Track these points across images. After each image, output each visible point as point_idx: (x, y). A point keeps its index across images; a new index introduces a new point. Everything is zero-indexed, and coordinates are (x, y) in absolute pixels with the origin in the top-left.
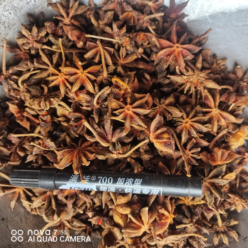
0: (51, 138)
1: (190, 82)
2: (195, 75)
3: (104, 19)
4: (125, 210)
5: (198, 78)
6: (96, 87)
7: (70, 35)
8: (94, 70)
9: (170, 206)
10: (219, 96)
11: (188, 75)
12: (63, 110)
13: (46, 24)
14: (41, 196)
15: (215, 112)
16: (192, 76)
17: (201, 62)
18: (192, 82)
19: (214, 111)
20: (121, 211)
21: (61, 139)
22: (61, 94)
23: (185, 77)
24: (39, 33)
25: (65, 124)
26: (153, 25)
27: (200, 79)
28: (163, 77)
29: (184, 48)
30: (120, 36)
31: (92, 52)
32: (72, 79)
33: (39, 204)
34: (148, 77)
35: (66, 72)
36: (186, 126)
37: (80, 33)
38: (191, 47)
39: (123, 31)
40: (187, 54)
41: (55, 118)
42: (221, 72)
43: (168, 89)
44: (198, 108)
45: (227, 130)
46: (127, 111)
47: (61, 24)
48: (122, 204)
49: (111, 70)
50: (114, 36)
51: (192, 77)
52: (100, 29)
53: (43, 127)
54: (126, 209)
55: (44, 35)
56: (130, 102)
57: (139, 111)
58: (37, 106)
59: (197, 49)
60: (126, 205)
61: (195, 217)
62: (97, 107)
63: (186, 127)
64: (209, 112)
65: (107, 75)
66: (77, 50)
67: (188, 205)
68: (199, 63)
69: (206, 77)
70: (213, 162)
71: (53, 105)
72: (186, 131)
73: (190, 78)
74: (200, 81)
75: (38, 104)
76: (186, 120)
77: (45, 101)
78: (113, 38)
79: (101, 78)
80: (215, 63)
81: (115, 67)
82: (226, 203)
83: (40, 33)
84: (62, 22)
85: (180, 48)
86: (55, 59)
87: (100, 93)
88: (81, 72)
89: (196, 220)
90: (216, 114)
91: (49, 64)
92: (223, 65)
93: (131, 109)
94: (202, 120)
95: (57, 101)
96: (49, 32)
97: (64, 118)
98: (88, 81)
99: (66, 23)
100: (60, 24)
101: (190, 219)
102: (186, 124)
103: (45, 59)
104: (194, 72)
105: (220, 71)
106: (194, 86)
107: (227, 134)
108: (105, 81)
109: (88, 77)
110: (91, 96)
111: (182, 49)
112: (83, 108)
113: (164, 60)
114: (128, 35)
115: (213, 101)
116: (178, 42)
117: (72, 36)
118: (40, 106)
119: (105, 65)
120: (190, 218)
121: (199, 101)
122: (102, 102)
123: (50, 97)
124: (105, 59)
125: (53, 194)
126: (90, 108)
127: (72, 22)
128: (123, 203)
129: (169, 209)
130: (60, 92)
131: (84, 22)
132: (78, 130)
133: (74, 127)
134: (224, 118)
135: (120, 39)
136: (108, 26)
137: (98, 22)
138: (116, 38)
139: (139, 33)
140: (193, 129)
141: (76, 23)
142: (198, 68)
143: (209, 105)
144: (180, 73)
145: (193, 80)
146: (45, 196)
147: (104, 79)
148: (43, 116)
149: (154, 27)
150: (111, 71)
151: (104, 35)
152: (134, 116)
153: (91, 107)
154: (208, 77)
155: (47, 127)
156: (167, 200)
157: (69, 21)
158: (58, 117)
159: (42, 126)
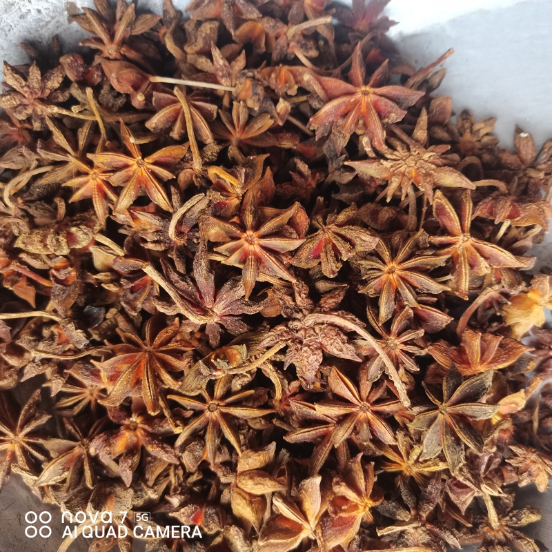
0: (76, 321)
1: (399, 175)
2: (411, 157)
3: (196, 41)
4: (259, 484)
5: (418, 165)
6: (173, 197)
7: (115, 81)
8: (168, 156)
9: (363, 477)
10: (471, 205)
11: (394, 157)
12: (106, 255)
13: (62, 60)
14: (60, 457)
15: (463, 242)
16: (405, 160)
17: (426, 127)
18: (403, 175)
19: (461, 241)
20: (249, 486)
21: (106, 325)
22: (97, 217)
23: (386, 164)
24: (46, 81)
25: (112, 288)
26: (311, 48)
27: (424, 165)
28: (338, 169)
29: (381, 95)
30: (233, 77)
31: (163, 114)
32: (115, 179)
33: (56, 478)
34: (304, 167)
35: (102, 163)
36: (390, 280)
37: (139, 76)
38: (398, 93)
39: (238, 63)
40: (390, 109)
41: (89, 274)
42: (484, 150)
43: (350, 195)
44: (420, 236)
45: (497, 287)
46: (246, 245)
47: (98, 60)
48: (251, 470)
49: (209, 153)
50: (218, 78)
51: (403, 162)
52: (187, 65)
53: (58, 295)
54: (262, 482)
55: (59, 85)
56: (252, 225)
57: (275, 245)
58: (40, 246)
59: (415, 96)
60: (261, 472)
61: (425, 506)
62: (179, 244)
63: (390, 283)
64: (449, 245)
65: (201, 167)
66: (135, 116)
67: (408, 474)
68: (421, 129)
69: (439, 162)
70: (464, 366)
71: (78, 243)
72: (388, 292)
73: (399, 166)
74: (424, 171)
75: (41, 242)
76: (390, 265)
77: (57, 233)
78: (217, 82)
79: (188, 175)
80: (468, 131)
81: (221, 147)
82: (509, 468)
83: (48, 80)
84: (100, 55)
85: (371, 95)
86: (83, 136)
87: (182, 208)
88: (137, 162)
89: (427, 513)
90: (467, 249)
91: (69, 149)
92: (487, 134)
93: (256, 241)
94: (429, 265)
95: (86, 234)
96: (71, 77)
97: (109, 274)
98: (155, 182)
99: (108, 55)
100: (96, 59)
101: (413, 512)
102: (391, 276)
103: (59, 139)
104: (409, 150)
105: (481, 149)
106: (410, 183)
107: (500, 297)
108: (199, 179)
109: (153, 174)
110: (163, 218)
111: (377, 98)
112: (146, 247)
113: (337, 127)
114: (250, 74)
115: (457, 218)
116: (366, 83)
117: (118, 82)
118: (45, 246)
119: (195, 144)
120: (413, 509)
121: (425, 219)
122: (191, 231)
123: (70, 224)
124: (196, 130)
125: (88, 452)
126: (162, 245)
127: (122, 52)
128: (256, 467)
129: (359, 484)
130: (95, 211)
131: (152, 52)
132: (136, 299)
133: (128, 292)
134: (486, 258)
135: (233, 85)
136: (204, 57)
137: (182, 49)
138: (223, 81)
139: (277, 68)
140: (407, 287)
141: (132, 55)
142: (417, 141)
143: (449, 229)
144: (374, 155)
145: (407, 170)
146: (68, 457)
147: (196, 177)
148: (57, 269)
149: (314, 53)
150: (210, 157)
151: (194, 76)
152: (266, 256)
153: (165, 242)
154: (444, 161)
155: (69, 295)
156: (354, 462)
157: (116, 51)
158: (96, 272)
159: (57, 293)
